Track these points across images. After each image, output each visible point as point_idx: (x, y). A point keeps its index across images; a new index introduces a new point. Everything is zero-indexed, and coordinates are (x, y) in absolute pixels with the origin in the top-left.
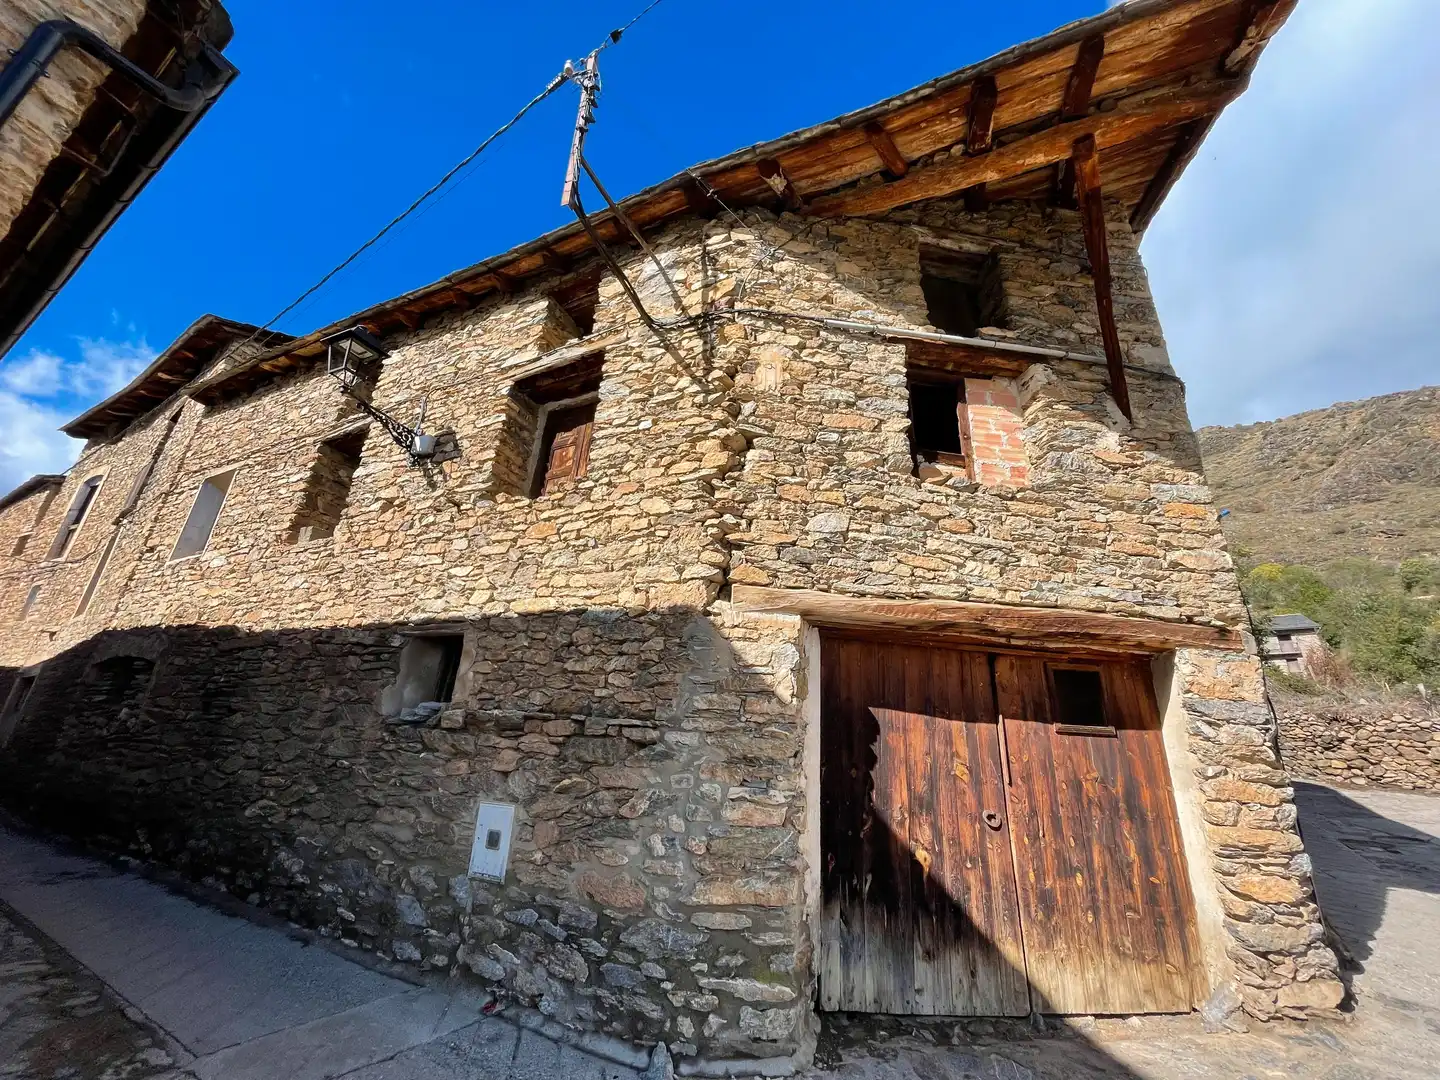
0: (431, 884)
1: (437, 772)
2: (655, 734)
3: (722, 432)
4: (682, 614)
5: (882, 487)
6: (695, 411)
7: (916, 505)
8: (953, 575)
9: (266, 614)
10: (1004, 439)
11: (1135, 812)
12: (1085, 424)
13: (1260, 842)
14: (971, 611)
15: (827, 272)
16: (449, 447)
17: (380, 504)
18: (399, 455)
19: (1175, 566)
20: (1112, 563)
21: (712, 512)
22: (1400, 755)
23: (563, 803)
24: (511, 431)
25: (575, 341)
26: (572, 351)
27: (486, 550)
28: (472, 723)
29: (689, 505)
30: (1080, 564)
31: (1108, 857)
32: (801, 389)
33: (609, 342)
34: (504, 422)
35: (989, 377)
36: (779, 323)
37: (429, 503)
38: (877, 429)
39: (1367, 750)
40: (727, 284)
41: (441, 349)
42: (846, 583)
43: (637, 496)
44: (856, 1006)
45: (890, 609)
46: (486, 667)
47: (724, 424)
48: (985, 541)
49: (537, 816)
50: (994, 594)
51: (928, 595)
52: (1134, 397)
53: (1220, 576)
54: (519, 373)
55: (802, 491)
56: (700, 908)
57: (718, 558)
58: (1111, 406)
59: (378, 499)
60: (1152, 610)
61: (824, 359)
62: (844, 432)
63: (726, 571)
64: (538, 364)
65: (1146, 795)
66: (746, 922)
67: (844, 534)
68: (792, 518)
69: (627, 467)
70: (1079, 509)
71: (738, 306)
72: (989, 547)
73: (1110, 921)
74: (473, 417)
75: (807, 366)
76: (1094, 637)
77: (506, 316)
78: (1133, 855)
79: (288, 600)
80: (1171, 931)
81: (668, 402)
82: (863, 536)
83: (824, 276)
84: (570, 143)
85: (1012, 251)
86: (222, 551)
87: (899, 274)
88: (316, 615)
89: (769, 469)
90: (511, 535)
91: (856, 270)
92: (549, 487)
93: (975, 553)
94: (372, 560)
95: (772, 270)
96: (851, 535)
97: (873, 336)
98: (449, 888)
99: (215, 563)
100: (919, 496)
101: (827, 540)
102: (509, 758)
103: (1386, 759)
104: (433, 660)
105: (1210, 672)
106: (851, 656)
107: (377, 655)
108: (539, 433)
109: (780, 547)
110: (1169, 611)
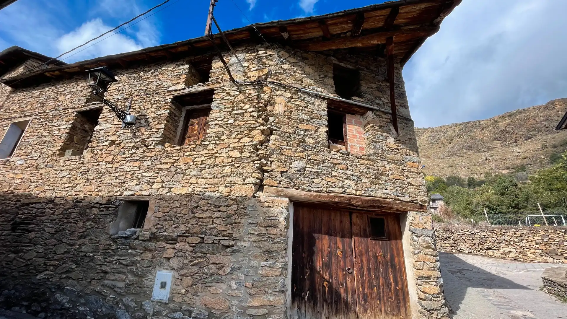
0: (133, 305)
1: (137, 258)
2: (233, 243)
3: (262, 128)
4: (245, 197)
5: (318, 152)
6: (251, 118)
7: (329, 159)
8: (340, 185)
9: (47, 188)
10: (358, 137)
11: (393, 266)
12: (384, 133)
13: (429, 274)
14: (346, 198)
15: (301, 70)
16: (143, 121)
17: (108, 142)
18: (117, 122)
19: (409, 183)
20: (390, 182)
21: (257, 158)
22: (465, 242)
23: (195, 269)
24: (171, 118)
25: (201, 84)
26: (200, 88)
27: (160, 166)
28: (154, 238)
29: (248, 155)
30: (381, 182)
31: (384, 281)
32: (291, 113)
33: (216, 86)
34: (168, 113)
35: (354, 114)
36: (284, 88)
37: (133, 144)
38: (316, 131)
39: (456, 241)
40: (266, 71)
41: (138, 79)
42: (305, 187)
43: (227, 150)
45: (319, 196)
46: (160, 215)
47: (262, 125)
48: (352, 173)
49: (183, 275)
50: (354, 192)
51: (332, 192)
52: (399, 125)
53: (422, 187)
54: (176, 94)
55: (290, 152)
56: (250, 307)
57: (260, 176)
58: (392, 128)
59: (107, 141)
60: (401, 198)
61: (299, 103)
62: (305, 131)
63: (262, 180)
64: (185, 91)
65: (396, 260)
66: (266, 311)
67: (304, 169)
68: (286, 162)
69: (223, 138)
70: (381, 163)
71: (269, 80)
72: (352, 175)
73: (384, 303)
74: (154, 110)
75: (293, 105)
76: (383, 207)
77: (170, 69)
78: (392, 280)
79: (59, 182)
80: (402, 305)
81: (241, 114)
82: (311, 170)
83: (300, 72)
84: (208, 10)
85: (363, 70)
86: (22, 157)
87: (326, 74)
88: (75, 189)
89: (278, 143)
90: (172, 161)
91: (311, 71)
92: (187, 141)
93: (348, 177)
94: (104, 167)
95: (282, 67)
96: (307, 169)
97: (316, 96)
98: (142, 305)
99: (18, 163)
100: (330, 156)
101: (298, 171)
102: (170, 253)
103: (462, 243)
104: (133, 211)
105: (417, 219)
106: (304, 212)
107: (107, 208)
108: (182, 119)
109: (282, 173)
110: (407, 199)
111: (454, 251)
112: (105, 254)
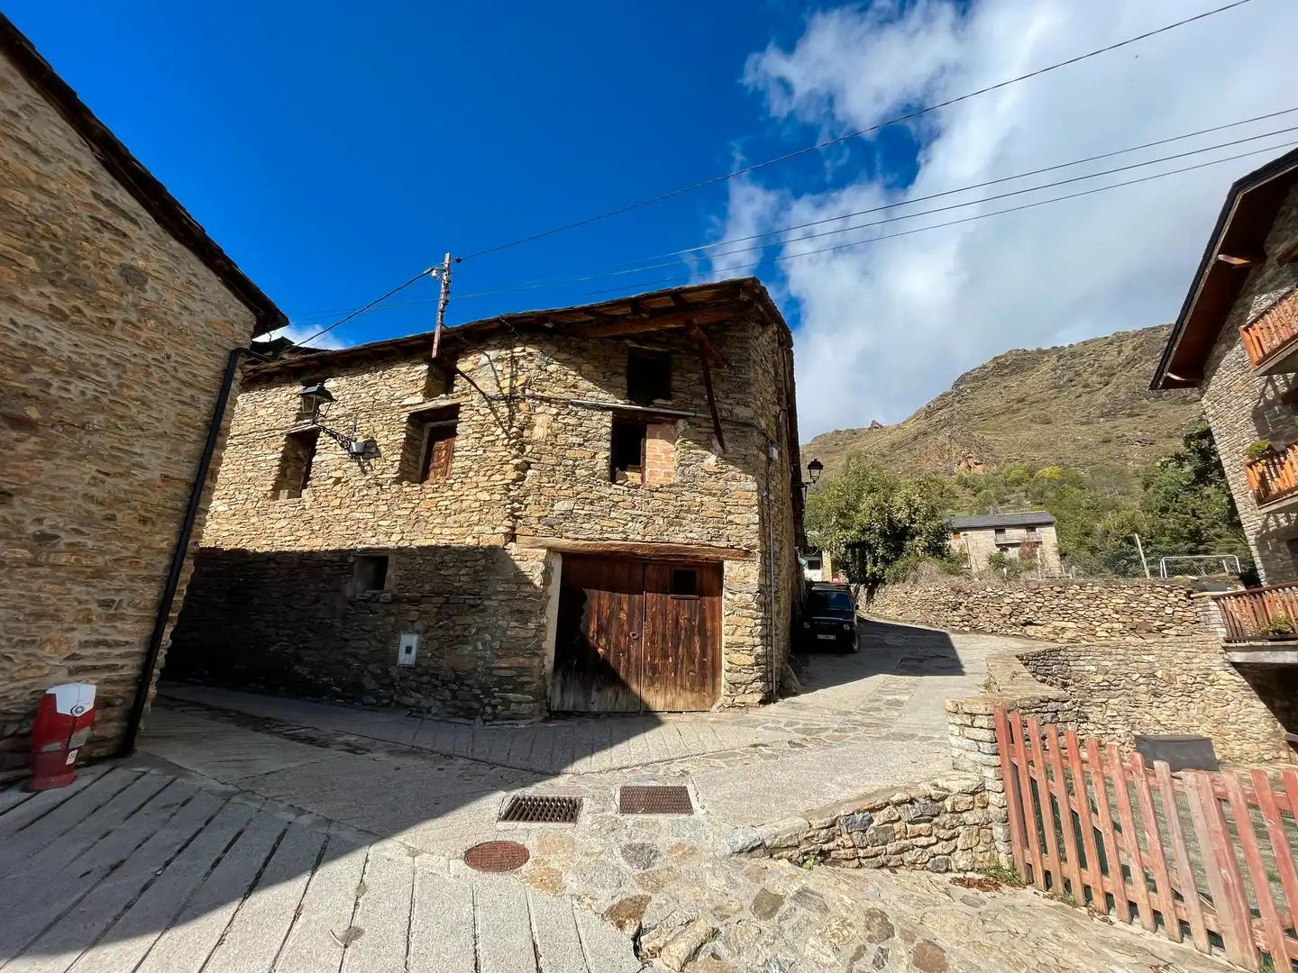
0: (379, 671)
1: (379, 623)
2: (479, 602)
3: (516, 461)
4: (493, 550)
5: (592, 487)
6: (503, 448)
7: (608, 496)
8: (621, 529)
9: (264, 542)
10: (663, 457)
11: (702, 631)
12: (700, 451)
13: (740, 641)
14: (627, 545)
15: (576, 370)
16: (373, 450)
17: (332, 480)
18: (342, 452)
19: (731, 522)
20: (699, 522)
21: (508, 501)
22: (987, 612)
23: (440, 632)
24: (409, 444)
25: (444, 395)
26: (442, 401)
27: (398, 512)
28: (395, 600)
29: (498, 497)
30: (684, 522)
31: (686, 651)
32: (556, 437)
33: (462, 400)
34: (405, 438)
35: (660, 423)
36: (547, 401)
37: (363, 483)
38: (593, 457)
40: (522, 379)
41: (362, 384)
42: (568, 534)
43: (475, 490)
44: (565, 709)
45: (589, 545)
46: (401, 573)
47: (516, 457)
48: (639, 512)
49: (429, 639)
50: (639, 538)
51: (608, 539)
52: (725, 437)
53: (752, 527)
54: (413, 409)
55: (552, 490)
56: (496, 668)
57: (510, 524)
58: (715, 442)
59: (331, 477)
60: (714, 544)
61: (570, 421)
62: (576, 460)
63: (513, 528)
64: (423, 406)
65: (709, 625)
66: (514, 673)
67: (571, 511)
68: (546, 504)
69: (471, 474)
70: (688, 496)
71: (527, 392)
72: (641, 515)
73: (682, 677)
74: (386, 433)
75: (560, 425)
77: (404, 369)
78: (698, 650)
79: (277, 534)
80: (709, 681)
81: (492, 441)
82: (580, 512)
83: (574, 373)
85: (679, 353)
86: (224, 501)
87: (615, 369)
88: (298, 543)
89: (537, 480)
90: (411, 505)
91: (591, 368)
92: (432, 474)
93: (633, 518)
94: (330, 513)
95: (546, 370)
96: (575, 511)
97: (596, 407)
98: (388, 672)
99: (221, 509)
100: (610, 492)
101: (562, 514)
102: (414, 615)
103: (981, 615)
104: (371, 568)
105: (734, 571)
106: (576, 567)
107: (341, 566)
108: (425, 441)
109: (540, 518)
110: (723, 544)
111: (967, 629)
112: (344, 618)
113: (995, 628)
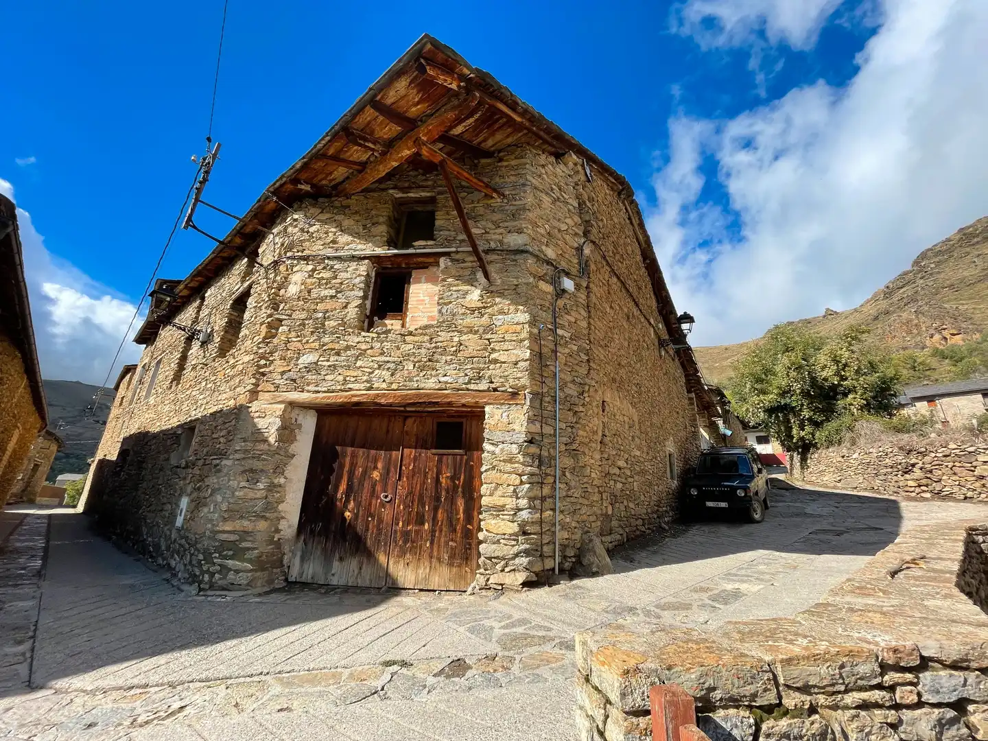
1: (178, 486)
2: (219, 462)
3: (270, 320)
4: (241, 409)
5: (339, 337)
7: (354, 345)
8: (365, 378)
10: (427, 301)
12: (462, 287)
13: (501, 503)
14: (370, 395)
15: (336, 227)
16: (211, 337)
17: (191, 367)
19: (495, 361)
20: (456, 363)
21: (257, 360)
25: (249, 278)
26: (247, 283)
27: (209, 386)
28: (187, 465)
29: (253, 357)
30: (438, 365)
31: (445, 515)
32: (309, 292)
33: (254, 278)
35: (427, 267)
36: (305, 260)
38: (344, 307)
39: (931, 472)
40: (286, 244)
42: (311, 388)
43: (244, 355)
44: (303, 580)
45: (329, 398)
46: (198, 439)
47: (271, 316)
48: (387, 359)
49: (191, 501)
50: (385, 386)
51: (351, 389)
52: (491, 269)
53: (521, 364)
54: (234, 296)
55: (299, 344)
56: (219, 532)
57: (256, 381)
58: (480, 275)
59: (191, 365)
60: (472, 387)
61: (324, 275)
62: (327, 311)
63: (257, 386)
64: (239, 291)
66: (237, 538)
67: (316, 363)
68: (291, 358)
69: (245, 341)
70: (444, 336)
71: (289, 254)
72: (388, 362)
73: (439, 546)
74: (220, 321)
75: (315, 280)
76: (437, 403)
78: (461, 515)
79: (164, 417)
81: (260, 307)
82: (325, 363)
83: (333, 230)
86: (154, 396)
87: (375, 220)
88: (169, 423)
89: (285, 336)
90: (215, 378)
91: (352, 222)
93: (380, 366)
94: (185, 395)
95: (308, 232)
96: (319, 363)
97: (353, 258)
98: (171, 534)
99: (152, 402)
101: (306, 367)
102: (190, 478)
105: (497, 417)
109: (283, 373)
110: (483, 386)
111: (928, 495)
113: (970, 494)
